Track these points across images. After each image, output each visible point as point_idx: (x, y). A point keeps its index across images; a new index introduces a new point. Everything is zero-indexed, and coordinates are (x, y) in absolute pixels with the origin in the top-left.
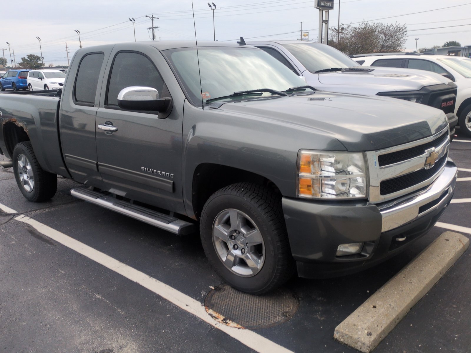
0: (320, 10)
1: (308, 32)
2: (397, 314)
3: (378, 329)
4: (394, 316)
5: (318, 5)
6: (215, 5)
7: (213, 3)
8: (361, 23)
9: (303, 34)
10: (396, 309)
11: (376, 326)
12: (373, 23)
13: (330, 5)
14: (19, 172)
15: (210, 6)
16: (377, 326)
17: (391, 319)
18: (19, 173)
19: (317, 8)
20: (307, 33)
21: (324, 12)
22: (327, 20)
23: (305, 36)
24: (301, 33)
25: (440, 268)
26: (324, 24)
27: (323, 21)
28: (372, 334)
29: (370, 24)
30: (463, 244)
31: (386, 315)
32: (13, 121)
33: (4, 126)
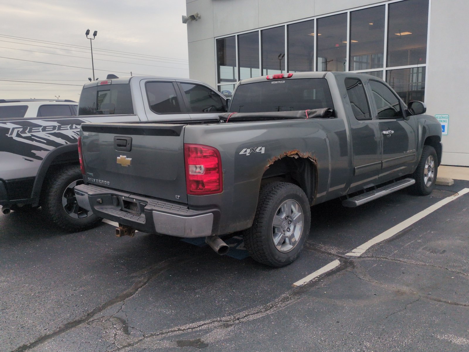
32: (291, 155)
33: (269, 168)
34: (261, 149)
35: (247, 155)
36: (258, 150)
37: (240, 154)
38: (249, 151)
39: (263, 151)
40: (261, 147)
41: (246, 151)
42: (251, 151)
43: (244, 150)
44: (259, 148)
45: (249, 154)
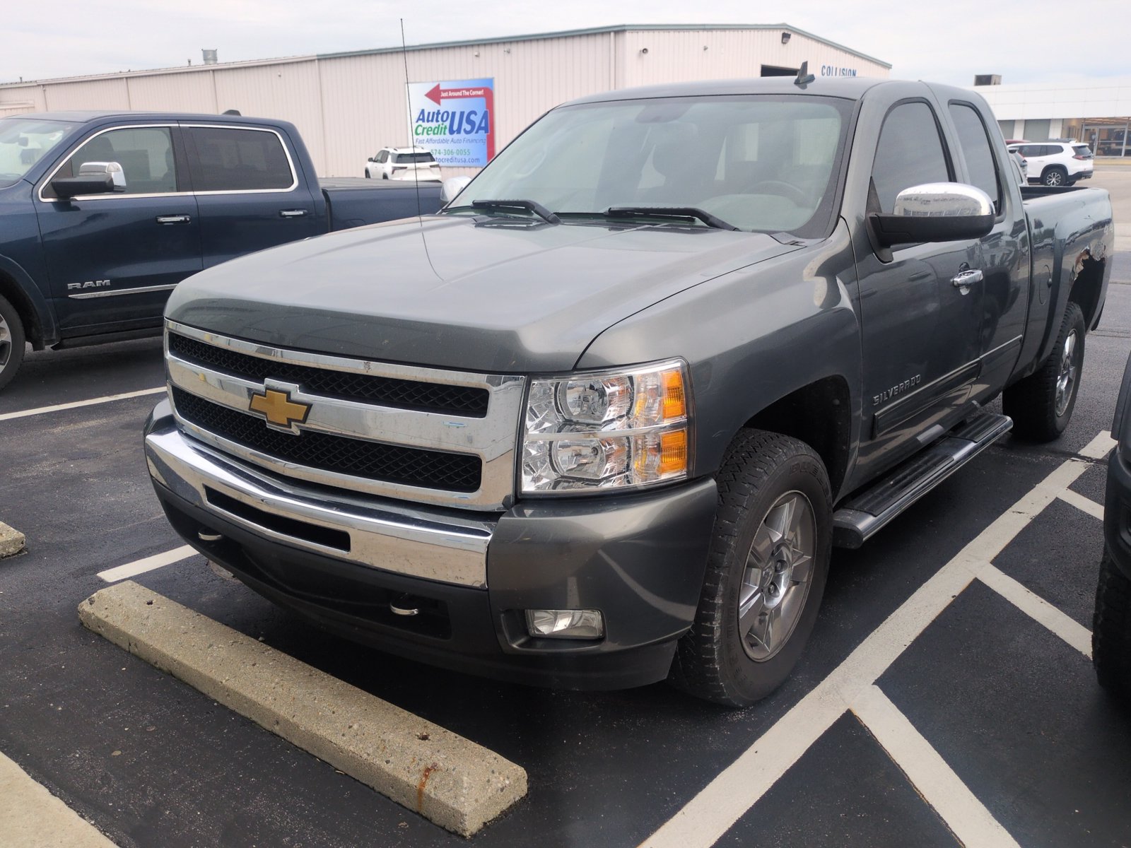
2: (135, 635)
3: (103, 612)
4: (130, 632)
10: (144, 632)
11: (106, 606)
16: (106, 609)
17: (123, 628)
25: (283, 711)
28: (93, 605)
30: (423, 784)
31: (128, 617)
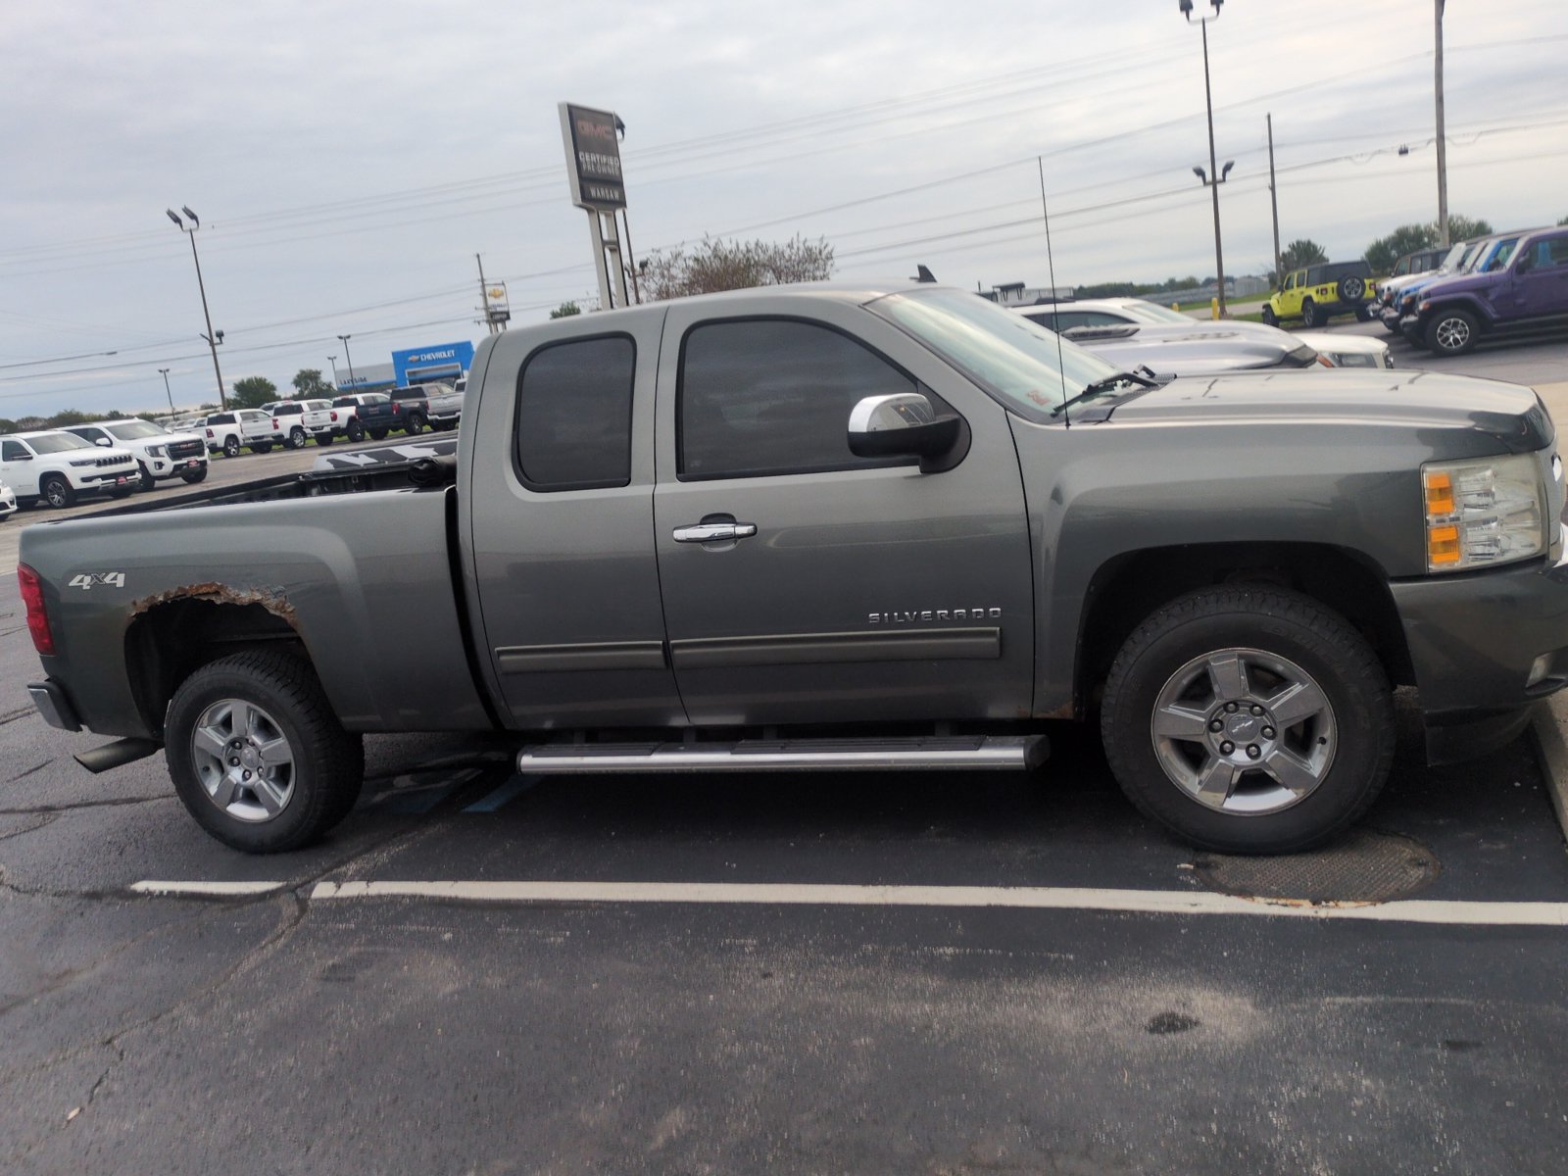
0: (590, 211)
1: (503, 284)
5: (584, 198)
6: (193, 217)
7: (187, 211)
8: (700, 245)
9: (488, 289)
12: (734, 243)
13: (617, 196)
14: (198, 767)
15: (177, 220)
18: (200, 771)
19: (581, 206)
20: (501, 288)
21: (602, 218)
22: (616, 238)
23: (496, 296)
24: (483, 286)
26: (607, 252)
27: (604, 243)
29: (727, 246)
32: (200, 594)
33: (134, 619)
34: (115, 578)
35: (84, 588)
36: (108, 580)
37: (71, 584)
38: (88, 579)
39: (120, 582)
40: (116, 574)
41: (81, 581)
42: (92, 580)
43: (79, 577)
44: (112, 575)
45: (89, 587)
